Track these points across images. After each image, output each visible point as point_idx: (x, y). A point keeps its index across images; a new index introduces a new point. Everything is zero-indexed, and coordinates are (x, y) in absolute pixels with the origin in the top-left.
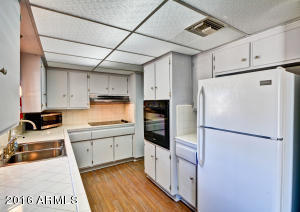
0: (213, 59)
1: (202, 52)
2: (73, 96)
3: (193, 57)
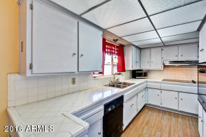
2: (153, 62)
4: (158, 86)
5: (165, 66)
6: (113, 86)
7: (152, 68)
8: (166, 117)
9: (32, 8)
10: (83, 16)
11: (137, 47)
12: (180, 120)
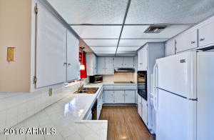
0: (176, 43)
1: (169, 39)
2: (108, 68)
3: (165, 43)
4: (111, 87)
5: (115, 72)
6: (81, 92)
7: (106, 73)
8: (119, 110)
9: (36, 13)
10: (72, 26)
11: (95, 55)
12: (127, 110)
